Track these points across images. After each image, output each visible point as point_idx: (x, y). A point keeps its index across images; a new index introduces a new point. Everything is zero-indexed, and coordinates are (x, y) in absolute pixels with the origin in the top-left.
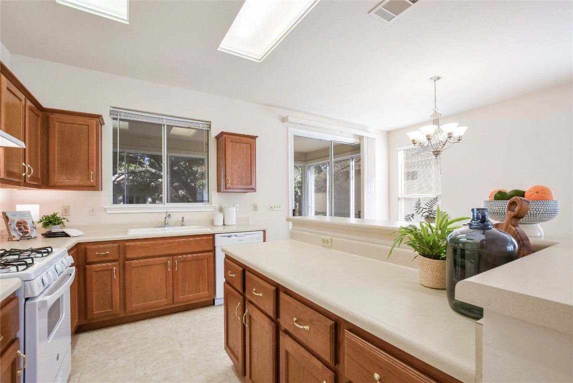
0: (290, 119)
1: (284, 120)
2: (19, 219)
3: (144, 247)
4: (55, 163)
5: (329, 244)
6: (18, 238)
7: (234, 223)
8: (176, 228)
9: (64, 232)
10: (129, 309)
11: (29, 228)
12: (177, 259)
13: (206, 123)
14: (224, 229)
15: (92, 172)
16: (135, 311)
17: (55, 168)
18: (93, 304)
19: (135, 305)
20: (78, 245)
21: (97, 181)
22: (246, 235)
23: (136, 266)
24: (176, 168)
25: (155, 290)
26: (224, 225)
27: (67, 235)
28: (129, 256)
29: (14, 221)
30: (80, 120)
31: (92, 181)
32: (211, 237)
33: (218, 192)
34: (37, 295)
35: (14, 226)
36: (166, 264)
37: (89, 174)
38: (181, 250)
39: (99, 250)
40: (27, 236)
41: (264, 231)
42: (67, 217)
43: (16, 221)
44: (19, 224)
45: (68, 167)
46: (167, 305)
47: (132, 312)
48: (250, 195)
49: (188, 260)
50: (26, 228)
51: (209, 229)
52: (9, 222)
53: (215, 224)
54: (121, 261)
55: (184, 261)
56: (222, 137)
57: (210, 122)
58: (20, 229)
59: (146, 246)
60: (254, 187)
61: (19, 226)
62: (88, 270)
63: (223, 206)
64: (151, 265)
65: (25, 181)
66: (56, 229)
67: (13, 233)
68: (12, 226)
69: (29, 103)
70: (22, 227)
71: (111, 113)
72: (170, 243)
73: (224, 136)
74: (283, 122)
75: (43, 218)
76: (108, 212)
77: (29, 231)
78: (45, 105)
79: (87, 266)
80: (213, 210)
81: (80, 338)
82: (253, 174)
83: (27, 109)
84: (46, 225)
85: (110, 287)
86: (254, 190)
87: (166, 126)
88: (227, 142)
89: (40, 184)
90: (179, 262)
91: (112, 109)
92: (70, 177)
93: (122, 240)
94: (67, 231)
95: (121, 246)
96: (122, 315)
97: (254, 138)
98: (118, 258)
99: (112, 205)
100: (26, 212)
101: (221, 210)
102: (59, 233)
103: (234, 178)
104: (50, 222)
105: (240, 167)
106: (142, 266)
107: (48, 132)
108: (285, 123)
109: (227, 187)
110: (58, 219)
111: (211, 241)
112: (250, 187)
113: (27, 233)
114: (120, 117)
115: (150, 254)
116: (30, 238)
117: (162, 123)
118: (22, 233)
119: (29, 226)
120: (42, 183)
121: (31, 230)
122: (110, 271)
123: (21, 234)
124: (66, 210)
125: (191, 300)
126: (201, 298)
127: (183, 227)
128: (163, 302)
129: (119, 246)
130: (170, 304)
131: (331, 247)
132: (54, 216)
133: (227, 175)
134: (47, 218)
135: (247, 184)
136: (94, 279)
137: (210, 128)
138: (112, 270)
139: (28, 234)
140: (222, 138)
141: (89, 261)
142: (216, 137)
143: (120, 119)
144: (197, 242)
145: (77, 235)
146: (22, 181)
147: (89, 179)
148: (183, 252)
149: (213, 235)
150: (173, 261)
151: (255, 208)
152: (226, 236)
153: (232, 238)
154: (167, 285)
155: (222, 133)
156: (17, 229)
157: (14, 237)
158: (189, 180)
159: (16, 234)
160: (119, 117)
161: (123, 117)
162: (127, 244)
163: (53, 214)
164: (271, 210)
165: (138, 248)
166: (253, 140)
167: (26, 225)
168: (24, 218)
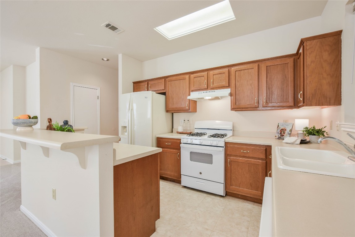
2: (283, 128)
6: (277, 137)
11: (286, 133)
29: (280, 128)
40: (282, 137)
52: (278, 128)
58: (281, 133)
70: (283, 132)
77: (285, 135)
116: (283, 139)
118: (281, 135)
123: (280, 136)
156: (279, 132)
159: (278, 135)
167: (285, 131)
168: (287, 127)
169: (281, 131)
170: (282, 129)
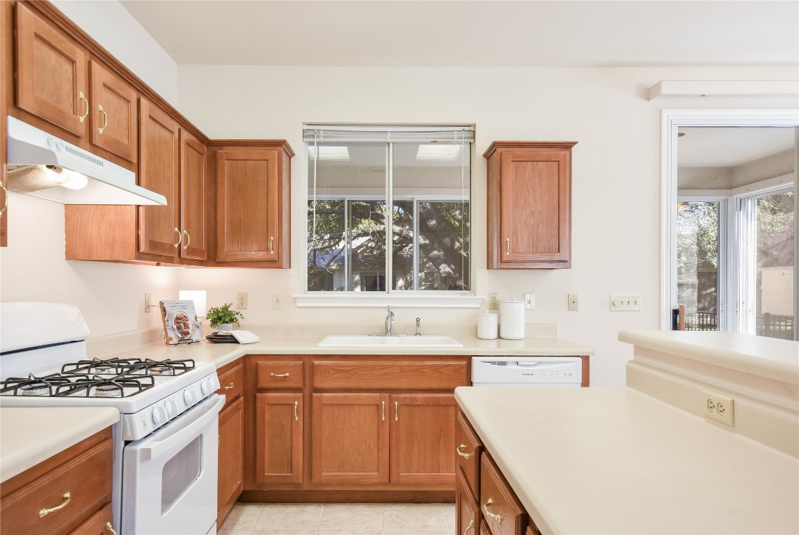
0: (665, 89)
1: (649, 93)
2: (179, 313)
3: (343, 371)
4: (225, 228)
5: (727, 416)
6: (175, 341)
7: (521, 333)
8: (405, 338)
9: (232, 336)
10: (316, 479)
11: (190, 326)
12: (397, 399)
13: (466, 128)
14: (499, 346)
15: (272, 238)
16: (325, 485)
17: (224, 233)
18: (264, 459)
19: (327, 474)
20: (247, 357)
21: (279, 254)
22: (539, 363)
23: (329, 402)
24: (433, 223)
25: (359, 451)
26: (499, 337)
27: (236, 342)
28: (319, 383)
29: (173, 314)
30: (256, 152)
31: (272, 252)
32: (465, 363)
33: (488, 268)
34: (139, 438)
35: (172, 323)
36: (378, 406)
37: (267, 240)
38: (404, 383)
39: (274, 369)
40: (187, 338)
41: (586, 359)
42: (242, 312)
43: (175, 316)
44: (178, 319)
45: (241, 231)
46: (376, 484)
47: (322, 484)
48: (559, 274)
49: (417, 403)
50: (186, 326)
51: (461, 346)
52: (167, 317)
53: (479, 335)
54: (307, 391)
55: (411, 405)
56: (495, 153)
57: (474, 126)
58: (179, 328)
59: (345, 369)
60: (567, 259)
61: (178, 323)
62: (259, 401)
63: (499, 298)
64: (353, 405)
65: (180, 255)
66: (225, 330)
67: (171, 334)
68: (169, 322)
69: (186, 135)
70: (182, 324)
71: (305, 134)
72: (386, 367)
73: (499, 150)
74: (649, 100)
75: (210, 311)
76: (299, 305)
77: (190, 331)
78: (212, 135)
79: (258, 395)
80: (479, 306)
81: (245, 512)
82: (565, 227)
83: (183, 145)
84: (214, 322)
85: (289, 435)
86: (565, 263)
87: (391, 145)
88: (504, 163)
89: (205, 259)
90: (402, 405)
91: (306, 127)
92: (243, 247)
93: (309, 355)
94: (237, 334)
95: (307, 366)
96: (306, 488)
97: (568, 146)
98: (302, 386)
99: (305, 293)
100: (188, 302)
101: (495, 306)
102: (227, 336)
103: (519, 237)
104: (220, 318)
105: (533, 213)
106: (339, 405)
107: (216, 177)
108: (653, 101)
109: (505, 259)
110: (231, 314)
111: (464, 371)
112: (557, 257)
113: (187, 333)
114: (318, 140)
115: (352, 385)
116: (190, 341)
117: (386, 140)
118: (182, 333)
119: (190, 323)
120: (209, 257)
121: (193, 330)
122: (290, 407)
123: (180, 336)
124: (242, 300)
125: (422, 485)
126: (441, 484)
127: (418, 337)
128: (372, 476)
129: (304, 364)
130: (384, 484)
131: (732, 425)
132: (226, 308)
133: (505, 232)
134: (216, 312)
135: (550, 252)
136: (267, 418)
137: (474, 138)
138: (292, 405)
139: (189, 336)
140: (496, 156)
141: (261, 385)
142: (485, 156)
143: (317, 143)
144: (435, 368)
145: (250, 341)
146: (176, 255)
147: (267, 250)
148: (408, 386)
149: (468, 359)
150: (391, 401)
151: (572, 303)
152: (493, 363)
153: (509, 367)
154: (380, 446)
155: (495, 145)
156: (175, 327)
157: (171, 339)
158: (457, 244)
159: (174, 335)
160: (316, 140)
161: (322, 140)
162: (316, 362)
163: (224, 305)
164: (612, 309)
165: (332, 371)
166: (563, 152)
167: (187, 322)
168: (185, 311)
169: (176, 322)
170: (177, 318)
